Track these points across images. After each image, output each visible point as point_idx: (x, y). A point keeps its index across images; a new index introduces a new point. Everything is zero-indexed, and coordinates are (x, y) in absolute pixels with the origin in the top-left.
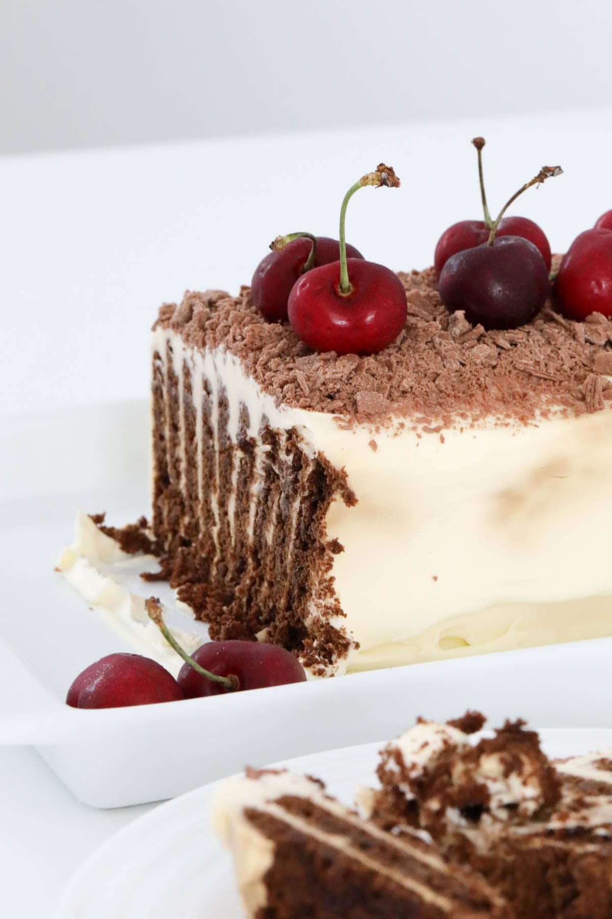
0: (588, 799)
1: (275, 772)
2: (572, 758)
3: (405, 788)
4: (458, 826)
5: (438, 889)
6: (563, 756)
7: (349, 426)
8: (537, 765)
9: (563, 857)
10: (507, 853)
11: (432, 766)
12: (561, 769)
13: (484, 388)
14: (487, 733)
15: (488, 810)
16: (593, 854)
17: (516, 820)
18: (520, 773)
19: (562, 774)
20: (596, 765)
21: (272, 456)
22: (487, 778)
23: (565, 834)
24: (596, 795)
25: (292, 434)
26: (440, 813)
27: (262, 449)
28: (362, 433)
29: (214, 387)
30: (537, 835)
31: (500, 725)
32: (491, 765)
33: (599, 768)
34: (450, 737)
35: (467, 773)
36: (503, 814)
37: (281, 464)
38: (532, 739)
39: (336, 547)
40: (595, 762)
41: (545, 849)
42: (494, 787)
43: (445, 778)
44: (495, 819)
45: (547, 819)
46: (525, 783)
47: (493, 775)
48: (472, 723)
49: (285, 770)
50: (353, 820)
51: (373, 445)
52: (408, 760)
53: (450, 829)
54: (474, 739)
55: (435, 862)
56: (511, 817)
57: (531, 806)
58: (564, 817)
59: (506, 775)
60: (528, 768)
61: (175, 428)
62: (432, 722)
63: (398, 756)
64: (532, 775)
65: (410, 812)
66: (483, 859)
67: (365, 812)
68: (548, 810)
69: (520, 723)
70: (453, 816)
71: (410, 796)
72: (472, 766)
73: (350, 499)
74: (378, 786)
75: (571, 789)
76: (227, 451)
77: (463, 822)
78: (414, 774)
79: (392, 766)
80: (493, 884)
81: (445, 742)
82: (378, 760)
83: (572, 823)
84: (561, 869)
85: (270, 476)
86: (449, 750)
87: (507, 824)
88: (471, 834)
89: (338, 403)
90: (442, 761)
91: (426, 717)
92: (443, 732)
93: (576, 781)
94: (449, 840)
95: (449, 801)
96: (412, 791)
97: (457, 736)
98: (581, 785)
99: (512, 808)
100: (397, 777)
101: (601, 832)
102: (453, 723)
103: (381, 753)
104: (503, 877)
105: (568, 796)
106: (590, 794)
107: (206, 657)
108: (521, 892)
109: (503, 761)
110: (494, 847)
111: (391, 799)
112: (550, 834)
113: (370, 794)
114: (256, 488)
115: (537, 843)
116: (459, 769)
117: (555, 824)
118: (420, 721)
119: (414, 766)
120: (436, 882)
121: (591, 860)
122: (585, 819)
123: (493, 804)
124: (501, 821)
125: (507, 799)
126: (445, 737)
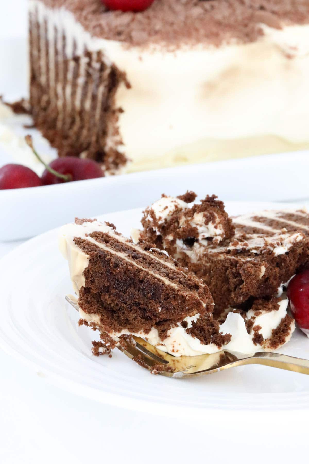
0: (248, 236)
1: (90, 221)
2: (240, 216)
3: (155, 229)
4: (182, 249)
5: (171, 279)
6: (235, 215)
7: (128, 49)
8: (223, 218)
9: (235, 264)
10: (207, 262)
11: (169, 219)
12: (234, 221)
13: (197, 30)
14: (197, 202)
15: (197, 241)
16: (250, 262)
17: (212, 246)
18: (214, 222)
19: (235, 224)
20: (252, 219)
21: (89, 64)
22: (197, 224)
23: (236, 253)
24: (252, 234)
25: (99, 53)
26: (173, 242)
27: (84, 61)
28: (135, 52)
29: (60, 29)
30: (222, 253)
31: (204, 198)
32: (199, 218)
33: (254, 221)
34: (179, 204)
35: (187, 222)
36: (205, 243)
37: (94, 69)
38: (220, 205)
39: (121, 111)
40: (251, 218)
41: (226, 260)
42: (200, 229)
43: (176, 224)
44: (201, 245)
45: (227, 245)
46: (216, 227)
47: (199, 223)
48: (189, 197)
49: (95, 220)
50: (129, 244)
51: (140, 59)
52: (157, 215)
53: (178, 250)
54: (190, 205)
55: (171, 265)
56: (209, 245)
57: (219, 239)
58: (235, 244)
59: (207, 223)
60: (218, 220)
61: (39, 50)
62: (170, 197)
63: (152, 214)
64: (219, 223)
65: (159, 241)
66: (194, 265)
67: (136, 241)
68: (228, 241)
69: (214, 197)
70: (180, 243)
71: (158, 233)
72: (189, 218)
73: (128, 86)
74: (142, 229)
75: (239, 231)
76: (66, 62)
77: (185, 247)
78: (160, 223)
79: (149, 218)
80: (200, 277)
81: (176, 207)
82: (142, 216)
83: (239, 247)
84: (234, 270)
85: (88, 75)
86: (178, 210)
87: (206, 248)
88: (189, 253)
89: (123, 37)
90: (175, 216)
91: (166, 194)
92: (175, 202)
93: (242, 227)
94: (177, 256)
95: (178, 236)
96: (159, 231)
97: (182, 204)
98: (244, 229)
99: (209, 239)
100: (152, 224)
101: (254, 251)
102: (180, 198)
103: (143, 212)
104: (205, 274)
105: (238, 234)
106: (249, 233)
107: (56, 166)
108: (213, 281)
109: (205, 216)
110: (200, 259)
111: (148, 235)
112: (229, 252)
113: (138, 233)
114: (81, 80)
115: (222, 257)
116: (183, 220)
117: (231, 248)
118: (163, 196)
119: (160, 218)
120: (171, 275)
121: (249, 265)
122: (246, 245)
123: (200, 238)
124: (204, 246)
125: (207, 235)
126: (176, 204)
